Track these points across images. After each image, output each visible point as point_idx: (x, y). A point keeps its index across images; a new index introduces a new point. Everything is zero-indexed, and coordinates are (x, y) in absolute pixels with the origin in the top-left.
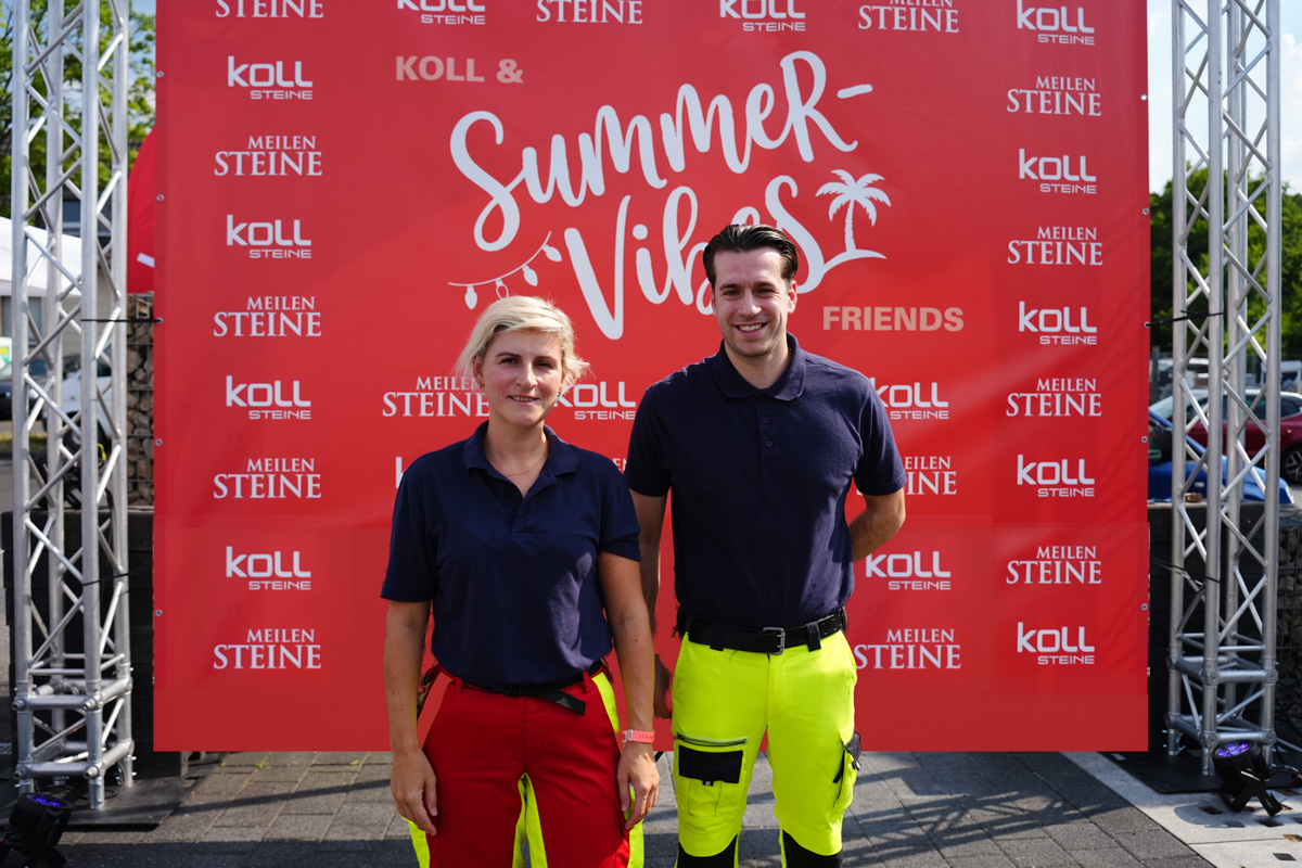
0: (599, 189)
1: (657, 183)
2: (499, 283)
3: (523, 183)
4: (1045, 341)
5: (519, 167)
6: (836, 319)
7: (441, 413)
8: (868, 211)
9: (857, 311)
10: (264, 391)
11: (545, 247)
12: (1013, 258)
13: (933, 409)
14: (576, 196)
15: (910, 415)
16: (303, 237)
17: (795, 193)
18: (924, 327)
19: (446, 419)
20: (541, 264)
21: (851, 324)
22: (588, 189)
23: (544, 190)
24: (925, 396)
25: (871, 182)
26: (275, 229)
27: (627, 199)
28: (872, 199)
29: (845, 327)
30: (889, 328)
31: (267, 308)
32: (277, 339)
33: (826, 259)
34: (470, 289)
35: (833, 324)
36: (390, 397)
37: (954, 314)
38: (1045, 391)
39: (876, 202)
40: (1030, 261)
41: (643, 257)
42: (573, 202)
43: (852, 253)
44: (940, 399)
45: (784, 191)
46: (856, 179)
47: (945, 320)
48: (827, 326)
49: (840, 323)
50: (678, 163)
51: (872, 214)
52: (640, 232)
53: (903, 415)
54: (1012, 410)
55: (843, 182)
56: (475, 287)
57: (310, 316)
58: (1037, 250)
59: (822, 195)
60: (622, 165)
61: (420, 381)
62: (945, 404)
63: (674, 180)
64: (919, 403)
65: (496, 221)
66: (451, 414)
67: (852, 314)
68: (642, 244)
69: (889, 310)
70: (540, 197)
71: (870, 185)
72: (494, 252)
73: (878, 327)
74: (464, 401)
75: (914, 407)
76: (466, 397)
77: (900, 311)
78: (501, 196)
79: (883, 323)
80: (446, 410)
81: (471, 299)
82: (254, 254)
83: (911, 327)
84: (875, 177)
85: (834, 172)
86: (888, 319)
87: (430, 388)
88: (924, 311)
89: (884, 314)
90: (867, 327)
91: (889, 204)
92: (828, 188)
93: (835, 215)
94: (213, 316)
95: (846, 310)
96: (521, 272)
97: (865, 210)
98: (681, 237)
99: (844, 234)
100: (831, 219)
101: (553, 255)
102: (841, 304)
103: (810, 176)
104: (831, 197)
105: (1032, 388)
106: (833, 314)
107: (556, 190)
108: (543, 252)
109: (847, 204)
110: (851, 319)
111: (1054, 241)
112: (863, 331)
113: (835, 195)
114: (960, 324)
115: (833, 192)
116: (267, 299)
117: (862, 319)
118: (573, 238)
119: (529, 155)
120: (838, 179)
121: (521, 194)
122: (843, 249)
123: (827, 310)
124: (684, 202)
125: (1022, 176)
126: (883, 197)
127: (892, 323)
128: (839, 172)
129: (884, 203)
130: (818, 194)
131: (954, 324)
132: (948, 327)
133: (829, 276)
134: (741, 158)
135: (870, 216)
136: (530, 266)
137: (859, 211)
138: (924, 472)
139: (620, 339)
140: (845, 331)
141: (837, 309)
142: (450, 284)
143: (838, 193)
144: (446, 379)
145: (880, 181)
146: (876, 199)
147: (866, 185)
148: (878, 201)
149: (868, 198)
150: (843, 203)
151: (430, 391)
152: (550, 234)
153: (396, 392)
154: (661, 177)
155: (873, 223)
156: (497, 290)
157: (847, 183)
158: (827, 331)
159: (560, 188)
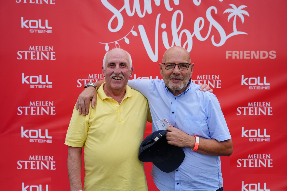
0: (150, 12)
1: (169, 9)
2: (116, 43)
3: (125, 9)
5: (123, 4)
6: (230, 55)
8: (241, 18)
9: (238, 52)
10: (36, 78)
11: (132, 31)
13: (264, 86)
14: (142, 13)
15: (256, 88)
16: (49, 26)
17: (216, 12)
18: (262, 57)
20: (131, 37)
21: (236, 57)
22: (146, 12)
23: (132, 11)
24: (262, 81)
25: (242, 8)
26: (39, 23)
27: (159, 15)
28: (243, 14)
29: (234, 58)
30: (249, 58)
31: (36, 50)
32: (40, 61)
33: (227, 35)
35: (229, 57)
36: (80, 81)
37: (273, 53)
39: (244, 15)
41: (165, 35)
42: (141, 16)
43: (236, 32)
44: (267, 82)
45: (213, 12)
46: (237, 7)
47: (269, 55)
48: (227, 58)
49: (232, 57)
50: (177, 2)
51: (243, 19)
52: (164, 26)
53: (253, 88)
55: (233, 8)
56: (108, 44)
57: (52, 53)
59: (225, 13)
60: (158, 3)
61: (90, 75)
62: (269, 84)
63: (175, 8)
64: (259, 84)
65: (115, 22)
67: (236, 53)
68: (164, 30)
69: (249, 52)
70: (130, 14)
71: (242, 9)
73: (245, 58)
75: (257, 85)
77: (253, 52)
78: (117, 13)
79: (247, 56)
81: (107, 48)
82: (31, 31)
83: (257, 57)
84: (244, 6)
85: (230, 5)
86: (249, 55)
87: (93, 78)
88: (262, 52)
89: (247, 53)
91: (248, 15)
93: (230, 20)
94: (17, 52)
95: (234, 52)
96: (124, 39)
97: (240, 18)
98: (177, 27)
99: (233, 26)
100: (228, 21)
101: (135, 34)
103: (222, 7)
104: (228, 14)
106: (229, 53)
107: (136, 12)
108: (131, 33)
109: (234, 16)
110: (236, 55)
112: (240, 59)
113: (230, 13)
114: (275, 56)
115: (229, 12)
116: (36, 47)
117: (239, 55)
118: (141, 28)
119: (127, 0)
120: (231, 7)
121: (124, 13)
122: (233, 32)
123: (227, 52)
124: (179, 15)
126: (247, 13)
127: (250, 56)
128: (231, 5)
129: (247, 16)
130: (224, 13)
131: (273, 56)
132: (270, 57)
133: (227, 41)
134: (198, 1)
136: (127, 37)
137: (238, 18)
138: (261, 107)
139: (157, 62)
140: (234, 59)
141: (230, 52)
142: (100, 43)
143: (231, 12)
144: (98, 75)
145: (246, 8)
146: (244, 14)
147: (241, 9)
148: (245, 15)
149: (241, 14)
150: (233, 15)
151: (93, 79)
152: (133, 27)
153: (82, 79)
154: (171, 7)
155: (243, 22)
156: (116, 45)
157: (234, 9)
158: (227, 59)
159: (137, 11)
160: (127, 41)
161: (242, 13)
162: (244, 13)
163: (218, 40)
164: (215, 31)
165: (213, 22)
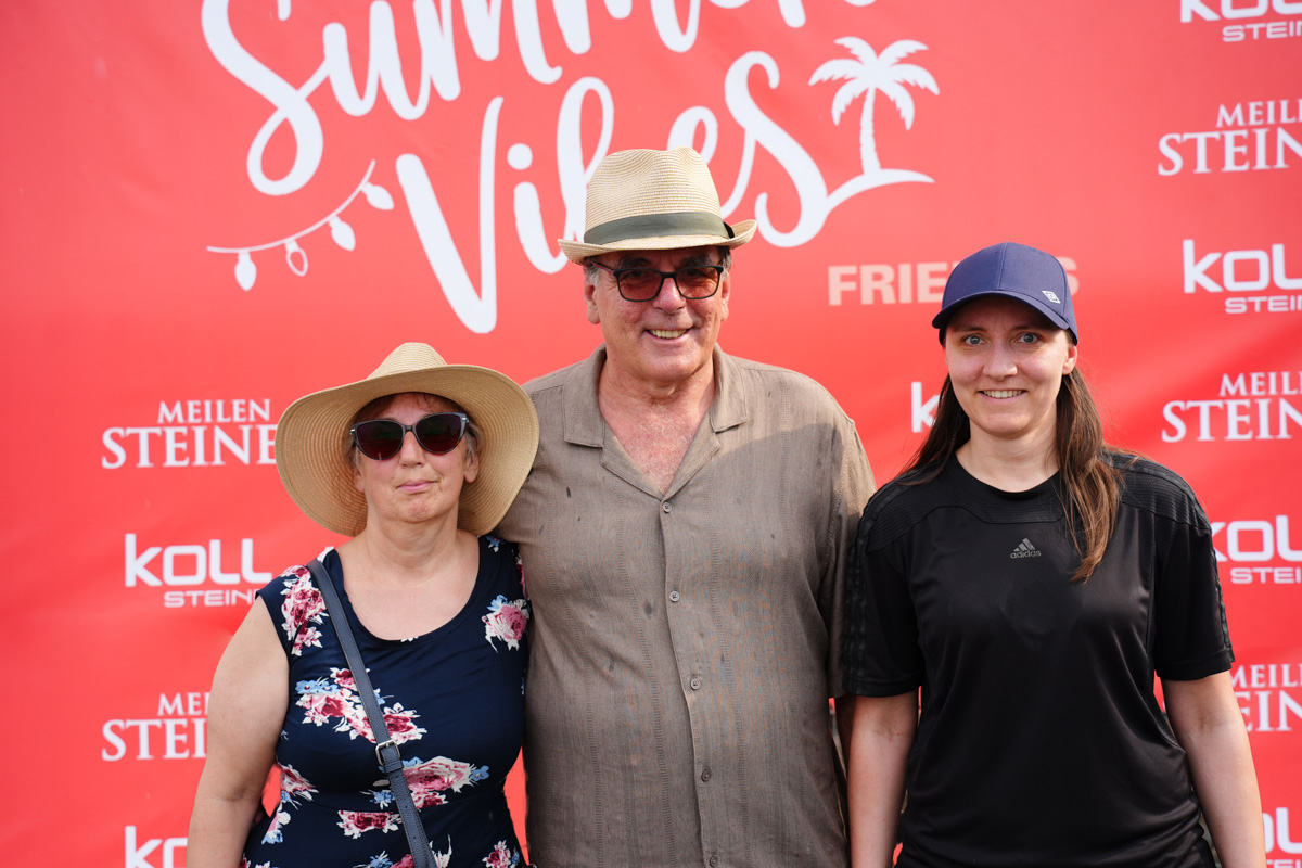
0: (450, 89)
1: (544, 73)
2: (291, 245)
4: (1235, 307)
5: (317, 57)
6: (851, 286)
7: (200, 460)
8: (899, 105)
9: (887, 271)
11: (365, 187)
12: (1169, 165)
14: (414, 99)
17: (774, 80)
19: (209, 470)
20: (360, 215)
21: (877, 294)
22: (433, 91)
23: (361, 92)
25: (903, 55)
27: (496, 105)
28: (906, 85)
29: (867, 298)
33: (831, 188)
34: (244, 255)
35: (845, 294)
36: (115, 437)
38: (1238, 396)
39: (914, 90)
40: (1202, 167)
42: (408, 111)
43: (874, 175)
45: (756, 78)
46: (878, 50)
48: (835, 299)
49: (857, 293)
50: (578, 39)
51: (907, 109)
52: (520, 156)
54: (1173, 431)
55: (854, 58)
58: (1216, 149)
59: (820, 83)
60: (487, 47)
61: (163, 408)
63: (574, 67)
65: (284, 144)
66: (218, 461)
67: (878, 277)
68: (522, 176)
69: (942, 267)
70: (355, 105)
71: (902, 61)
72: (282, 197)
74: (239, 442)
76: (241, 432)
79: (933, 290)
80: (209, 455)
85: (840, 41)
86: (941, 282)
87: (181, 420)
89: (933, 275)
90: (906, 297)
91: (935, 89)
92: (827, 71)
93: (843, 116)
95: (867, 271)
96: (327, 228)
100: (836, 118)
101: (380, 198)
102: (859, 263)
103: (800, 52)
104: (834, 85)
105: (1210, 390)
106: (845, 278)
107: (381, 96)
108: (362, 196)
109: (863, 96)
110: (878, 285)
111: (1250, 129)
112: (898, 306)
113: (842, 82)
114: (1073, 285)
117: (895, 284)
118: (410, 170)
119: (335, 37)
120: (845, 54)
121: (323, 101)
122: (858, 171)
123: (835, 273)
125: (1186, 17)
126: (924, 79)
129: (927, 91)
130: (813, 80)
133: (835, 217)
134: (683, 29)
135: (903, 114)
136: (343, 217)
137: (884, 104)
139: (491, 333)
140: (868, 306)
141: (851, 270)
142: (211, 249)
143: (847, 77)
144: (208, 404)
145: (919, 52)
146: (912, 84)
147: (896, 61)
148: (917, 86)
149: (899, 83)
150: (857, 93)
151: (181, 425)
152: (373, 164)
153: (124, 427)
154: (552, 63)
155: (909, 124)
156: (288, 256)
157: (861, 58)
158: (835, 307)
159: (387, 89)
160: (344, 236)
161: (901, 81)
162: (911, 81)
163: (786, 212)
164: (770, 174)
165: (761, 130)
